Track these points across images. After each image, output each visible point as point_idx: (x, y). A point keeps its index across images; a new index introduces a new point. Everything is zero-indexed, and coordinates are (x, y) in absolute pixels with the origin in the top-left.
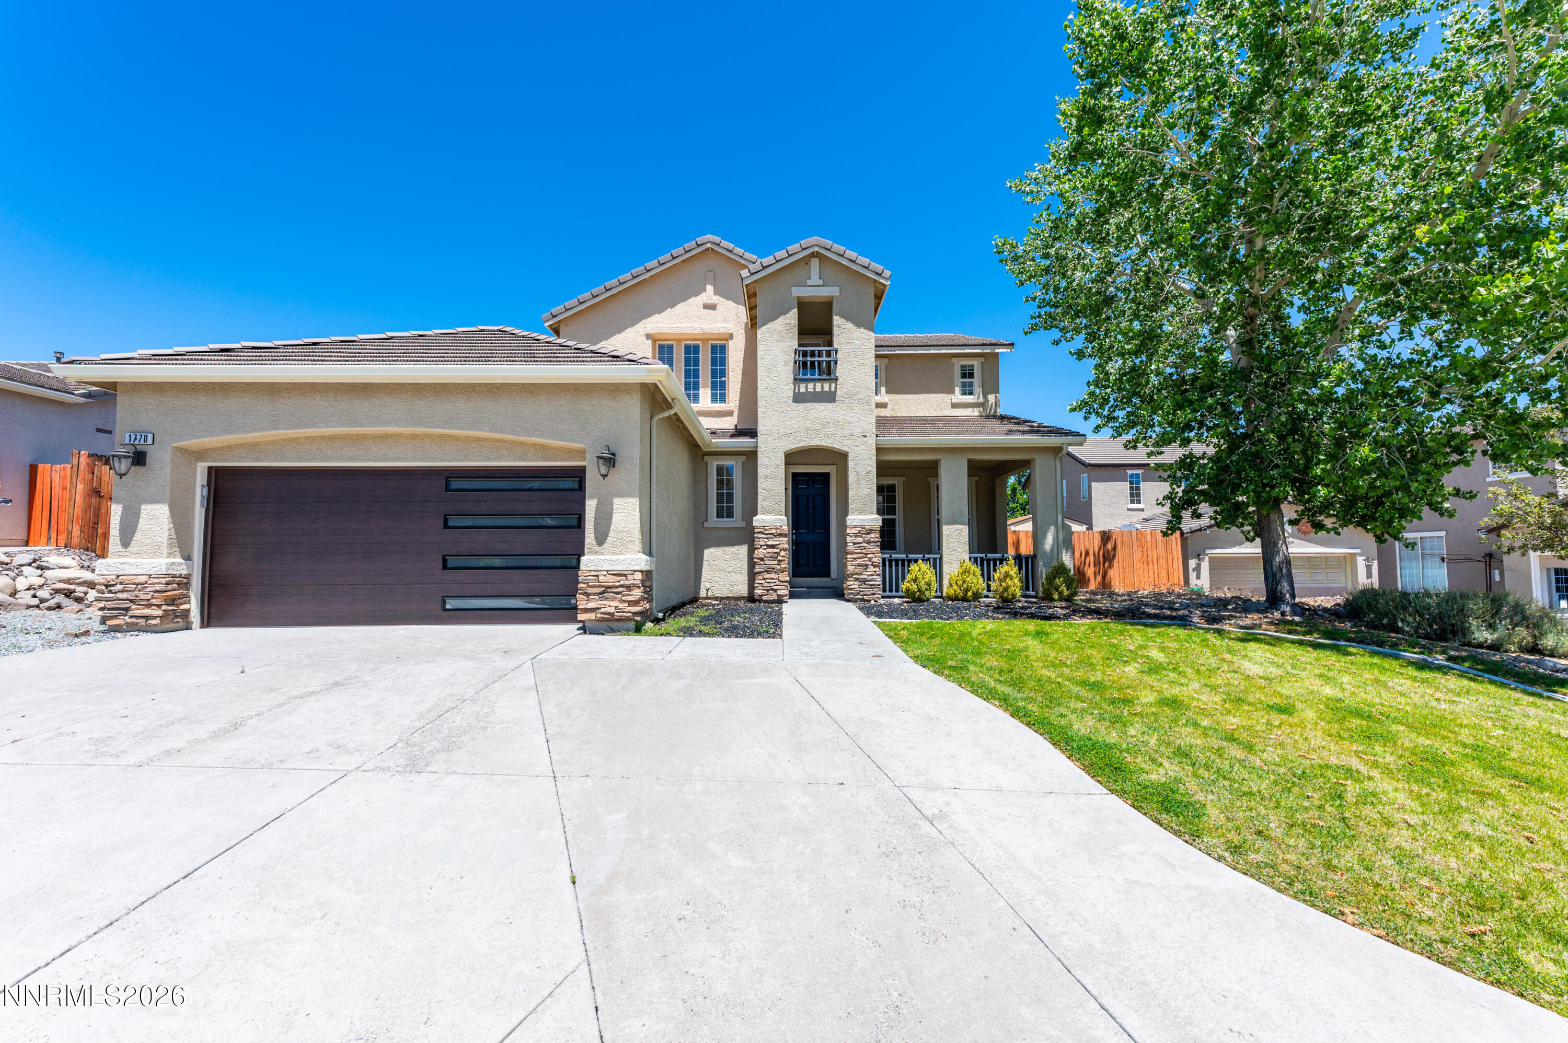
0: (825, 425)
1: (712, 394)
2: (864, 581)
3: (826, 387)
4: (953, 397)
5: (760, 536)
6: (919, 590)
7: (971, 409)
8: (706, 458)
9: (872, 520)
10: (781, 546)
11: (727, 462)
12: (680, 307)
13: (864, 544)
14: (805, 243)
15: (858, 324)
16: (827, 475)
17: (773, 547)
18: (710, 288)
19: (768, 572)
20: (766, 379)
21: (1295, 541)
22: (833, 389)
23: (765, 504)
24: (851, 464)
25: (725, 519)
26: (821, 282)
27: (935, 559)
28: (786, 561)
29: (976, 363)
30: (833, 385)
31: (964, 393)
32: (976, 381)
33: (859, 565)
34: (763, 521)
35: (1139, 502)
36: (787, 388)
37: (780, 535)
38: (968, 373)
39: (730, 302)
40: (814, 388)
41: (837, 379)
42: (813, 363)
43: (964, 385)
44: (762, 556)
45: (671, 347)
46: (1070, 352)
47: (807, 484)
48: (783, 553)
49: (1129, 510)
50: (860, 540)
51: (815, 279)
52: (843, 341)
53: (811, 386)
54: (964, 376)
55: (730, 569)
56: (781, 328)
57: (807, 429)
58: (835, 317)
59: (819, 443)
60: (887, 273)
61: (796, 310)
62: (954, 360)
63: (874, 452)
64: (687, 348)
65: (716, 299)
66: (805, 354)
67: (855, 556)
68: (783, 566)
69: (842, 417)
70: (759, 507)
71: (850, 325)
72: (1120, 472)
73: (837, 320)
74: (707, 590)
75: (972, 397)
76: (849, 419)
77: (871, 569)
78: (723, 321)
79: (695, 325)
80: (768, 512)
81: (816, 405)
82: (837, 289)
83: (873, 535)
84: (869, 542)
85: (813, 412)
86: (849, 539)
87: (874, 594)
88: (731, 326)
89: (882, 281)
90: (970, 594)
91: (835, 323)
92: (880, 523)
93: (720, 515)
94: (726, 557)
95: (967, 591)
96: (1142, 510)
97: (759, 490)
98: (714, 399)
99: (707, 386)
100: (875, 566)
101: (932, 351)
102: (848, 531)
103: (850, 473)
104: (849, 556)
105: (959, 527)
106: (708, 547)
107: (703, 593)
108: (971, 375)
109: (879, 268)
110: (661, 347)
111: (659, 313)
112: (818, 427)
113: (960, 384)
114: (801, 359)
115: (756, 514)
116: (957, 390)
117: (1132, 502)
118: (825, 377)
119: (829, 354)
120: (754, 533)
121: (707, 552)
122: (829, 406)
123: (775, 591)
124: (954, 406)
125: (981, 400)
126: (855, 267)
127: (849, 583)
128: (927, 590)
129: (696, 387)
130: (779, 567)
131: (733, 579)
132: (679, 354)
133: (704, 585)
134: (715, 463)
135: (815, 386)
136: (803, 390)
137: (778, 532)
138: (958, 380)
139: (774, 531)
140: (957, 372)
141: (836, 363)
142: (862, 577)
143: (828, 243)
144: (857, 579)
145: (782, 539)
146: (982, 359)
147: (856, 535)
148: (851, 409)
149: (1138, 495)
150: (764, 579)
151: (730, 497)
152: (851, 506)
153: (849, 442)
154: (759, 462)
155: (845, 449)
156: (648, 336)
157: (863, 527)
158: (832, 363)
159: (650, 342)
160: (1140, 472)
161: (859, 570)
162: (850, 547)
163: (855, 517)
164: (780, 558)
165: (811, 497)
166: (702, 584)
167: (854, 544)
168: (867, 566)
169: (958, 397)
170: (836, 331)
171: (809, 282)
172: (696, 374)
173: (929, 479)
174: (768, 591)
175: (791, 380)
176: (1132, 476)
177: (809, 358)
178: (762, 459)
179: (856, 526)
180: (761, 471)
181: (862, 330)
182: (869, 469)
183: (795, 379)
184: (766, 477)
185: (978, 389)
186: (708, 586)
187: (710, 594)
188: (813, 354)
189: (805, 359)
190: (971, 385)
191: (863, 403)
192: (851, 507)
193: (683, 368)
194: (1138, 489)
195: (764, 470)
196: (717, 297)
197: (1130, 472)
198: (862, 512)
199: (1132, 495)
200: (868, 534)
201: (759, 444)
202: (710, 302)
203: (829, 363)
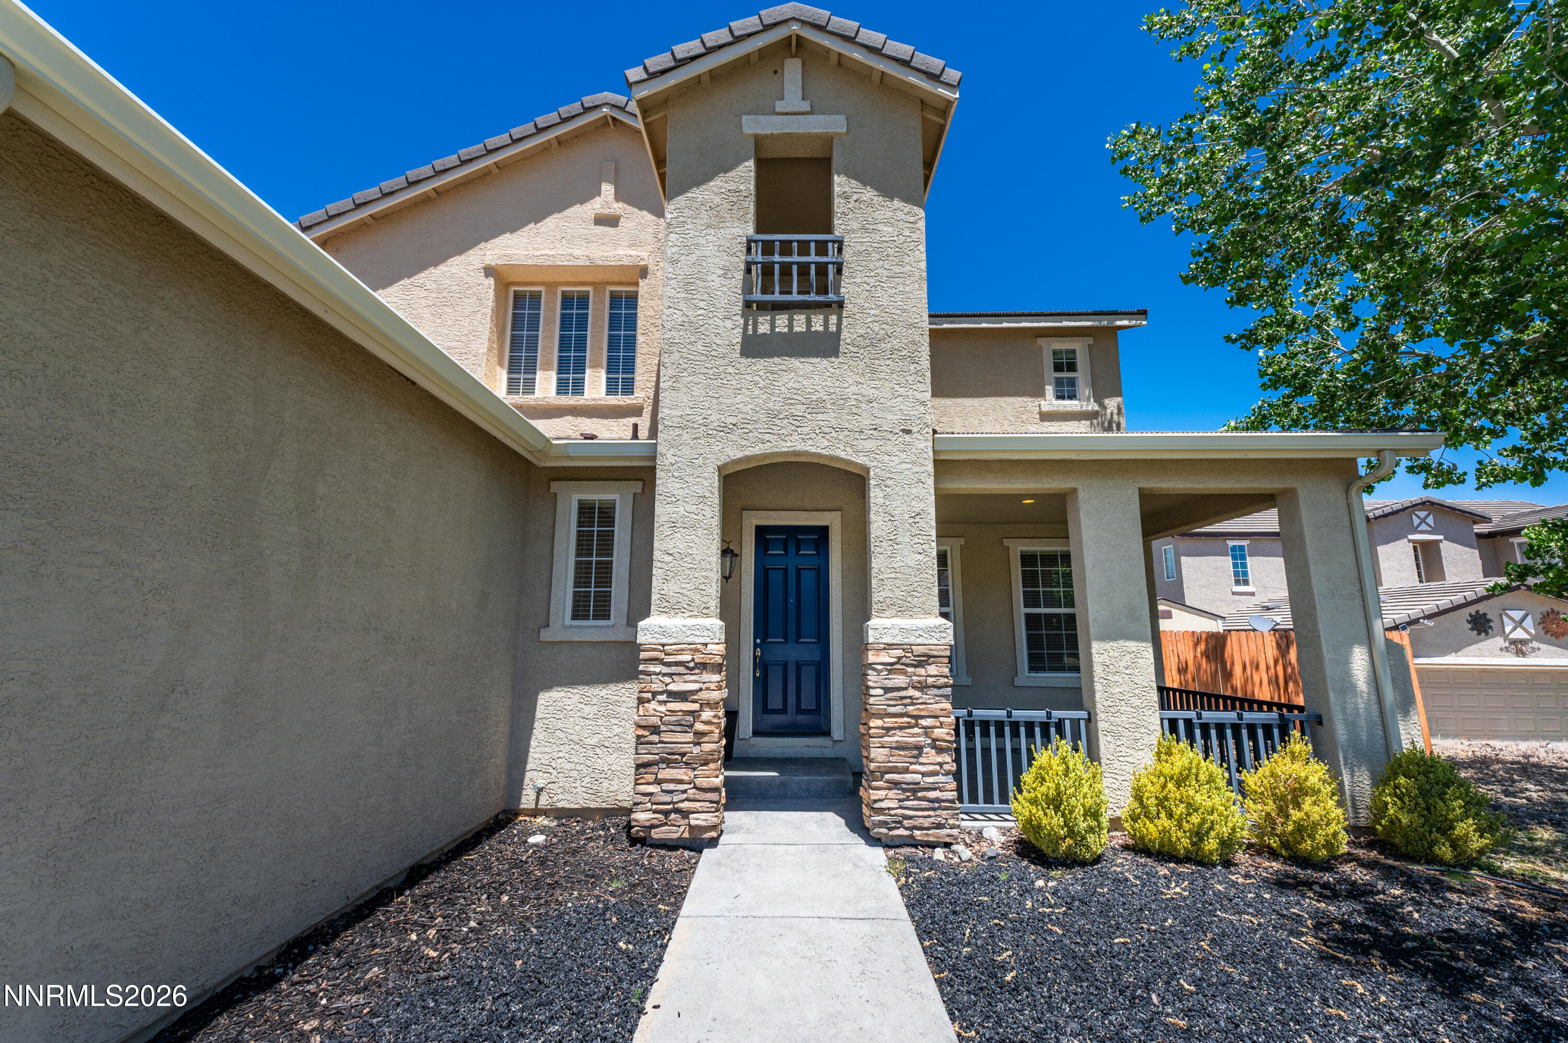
0: (817, 406)
1: (609, 380)
2: (914, 790)
3: (818, 324)
4: (1043, 402)
5: (652, 668)
6: (1071, 833)
7: (1075, 423)
8: (555, 486)
9: (930, 630)
10: (704, 695)
11: (598, 494)
12: (551, 222)
13: (911, 692)
14: (770, 14)
15: (888, 192)
16: (823, 532)
17: (682, 696)
18: (608, 189)
19: (669, 763)
20: (682, 305)
21: (1542, 646)
22: (833, 328)
23: (671, 588)
24: (876, 495)
25: (591, 622)
26: (805, 106)
27: (1075, 723)
28: (716, 736)
29: (1078, 346)
30: (833, 319)
31: (1060, 397)
32: (1081, 376)
33: (901, 747)
34: (664, 632)
35: (1246, 582)
36: (729, 324)
37: (703, 667)
38: (1064, 363)
39: (645, 213)
40: (791, 326)
41: (840, 305)
42: (786, 270)
43: (1059, 383)
44: (655, 720)
45: (536, 297)
46: (1228, 339)
47: (785, 549)
48: (707, 715)
49: (1234, 593)
50: (899, 680)
51: (793, 98)
52: (855, 225)
53: (782, 321)
54: (1058, 368)
55: (594, 740)
56: (717, 200)
57: (773, 415)
58: (836, 179)
59: (800, 447)
60: (953, 75)
61: (751, 164)
62: (1041, 341)
63: (930, 468)
64: (567, 300)
65: (618, 208)
66: (768, 248)
67: (889, 722)
68: (707, 747)
69: (854, 389)
70: (655, 597)
71: (869, 194)
72: (1218, 543)
73: (840, 183)
74: (540, 791)
75: (1075, 402)
76: (871, 393)
77: (931, 756)
78: (630, 246)
79: (577, 252)
80: (673, 609)
81: (795, 362)
82: (841, 119)
83: (932, 670)
84: (922, 687)
85: (786, 377)
86: (872, 678)
87: (939, 826)
88: (645, 255)
89: (941, 91)
90: (1211, 844)
91: (837, 189)
92: (949, 638)
93: (579, 612)
94: (587, 709)
95: (1199, 835)
96: (1253, 594)
97: (657, 555)
98: (611, 388)
99: (600, 366)
100: (940, 751)
101: (1005, 325)
102: (872, 658)
103: (873, 517)
104: (874, 723)
105: (1132, 645)
106: (548, 687)
107: (527, 800)
108: (1072, 367)
109: (935, 63)
110: (519, 298)
111: (513, 230)
112: (799, 410)
113: (1053, 381)
114: (760, 258)
115: (646, 614)
116: (1050, 390)
117: (1237, 582)
118: (813, 297)
119: (822, 248)
120: (639, 661)
121: (544, 699)
122: (822, 363)
123: (685, 814)
124: (1046, 417)
125: (1093, 406)
126: (881, 65)
127: (875, 795)
128: (1091, 830)
129: (580, 368)
130: (696, 750)
131: (600, 764)
132: (551, 309)
133: (533, 778)
134: (576, 498)
135: (791, 320)
136: (764, 328)
137: (699, 658)
138: (1050, 374)
139: (686, 657)
140: (1048, 362)
141: (839, 271)
142: (908, 777)
143: (821, 14)
144: (895, 785)
145: (706, 677)
146: (1090, 341)
147: (891, 668)
148: (873, 372)
149: (1245, 574)
150: (658, 782)
151: (605, 572)
152: (878, 595)
153: (870, 445)
154: (659, 489)
155: (860, 460)
156: (489, 271)
157: (907, 648)
158: (831, 269)
159: (491, 281)
160: (1245, 543)
161: (899, 759)
162: (877, 699)
163: (887, 622)
164: (699, 727)
165: (792, 573)
166: (528, 775)
167: (887, 690)
168: (919, 748)
169: (1050, 402)
170: (839, 205)
171: (780, 106)
172: (581, 344)
173: (1006, 542)
174: (666, 813)
175: (738, 308)
176: (1234, 548)
177: (777, 258)
178: (665, 483)
179: (890, 646)
180: (662, 511)
181: (897, 203)
182: (918, 506)
183: (748, 305)
184: (674, 525)
185: (1085, 390)
186: (540, 783)
187: (544, 801)
188: (786, 248)
189: (768, 259)
190: (1072, 382)
191: (903, 358)
192: (876, 597)
193: (557, 333)
194: (1244, 566)
195: (670, 508)
196: (621, 205)
197: (1231, 543)
198: (903, 610)
199: (1236, 574)
200: (920, 664)
201: (660, 449)
202: (606, 211)
203: (822, 270)
